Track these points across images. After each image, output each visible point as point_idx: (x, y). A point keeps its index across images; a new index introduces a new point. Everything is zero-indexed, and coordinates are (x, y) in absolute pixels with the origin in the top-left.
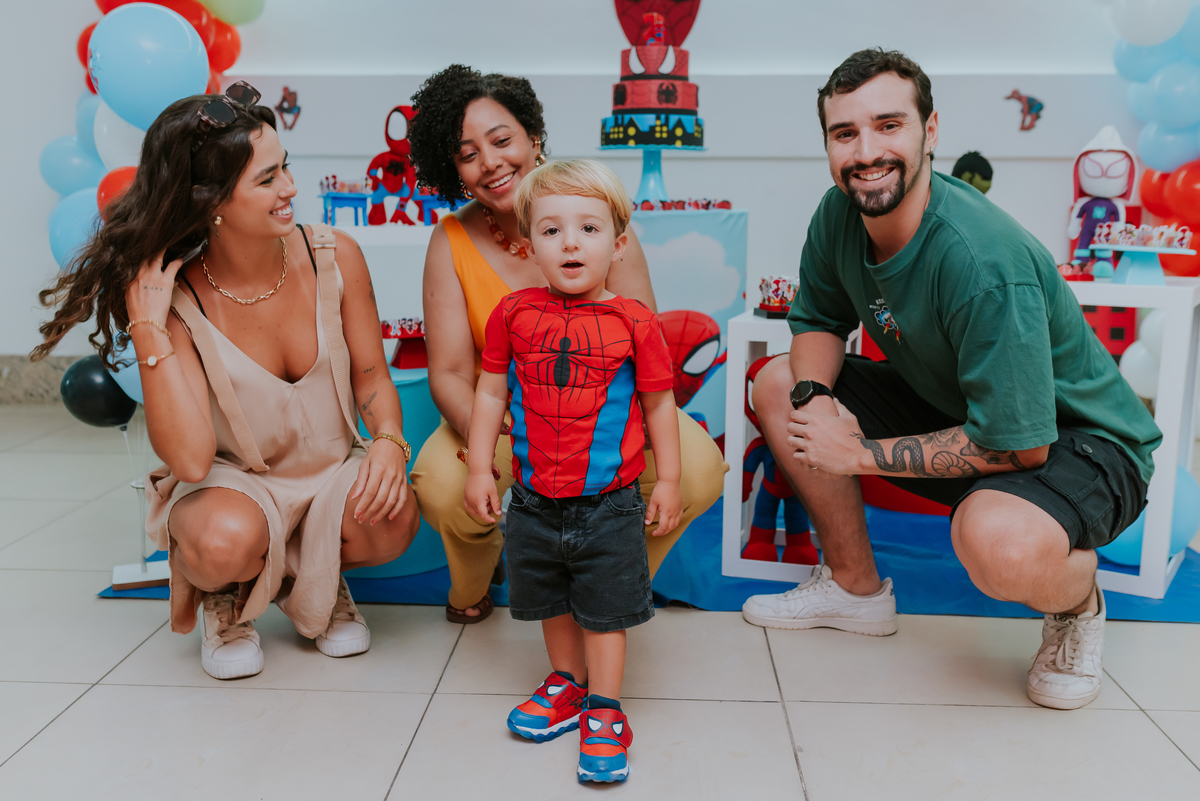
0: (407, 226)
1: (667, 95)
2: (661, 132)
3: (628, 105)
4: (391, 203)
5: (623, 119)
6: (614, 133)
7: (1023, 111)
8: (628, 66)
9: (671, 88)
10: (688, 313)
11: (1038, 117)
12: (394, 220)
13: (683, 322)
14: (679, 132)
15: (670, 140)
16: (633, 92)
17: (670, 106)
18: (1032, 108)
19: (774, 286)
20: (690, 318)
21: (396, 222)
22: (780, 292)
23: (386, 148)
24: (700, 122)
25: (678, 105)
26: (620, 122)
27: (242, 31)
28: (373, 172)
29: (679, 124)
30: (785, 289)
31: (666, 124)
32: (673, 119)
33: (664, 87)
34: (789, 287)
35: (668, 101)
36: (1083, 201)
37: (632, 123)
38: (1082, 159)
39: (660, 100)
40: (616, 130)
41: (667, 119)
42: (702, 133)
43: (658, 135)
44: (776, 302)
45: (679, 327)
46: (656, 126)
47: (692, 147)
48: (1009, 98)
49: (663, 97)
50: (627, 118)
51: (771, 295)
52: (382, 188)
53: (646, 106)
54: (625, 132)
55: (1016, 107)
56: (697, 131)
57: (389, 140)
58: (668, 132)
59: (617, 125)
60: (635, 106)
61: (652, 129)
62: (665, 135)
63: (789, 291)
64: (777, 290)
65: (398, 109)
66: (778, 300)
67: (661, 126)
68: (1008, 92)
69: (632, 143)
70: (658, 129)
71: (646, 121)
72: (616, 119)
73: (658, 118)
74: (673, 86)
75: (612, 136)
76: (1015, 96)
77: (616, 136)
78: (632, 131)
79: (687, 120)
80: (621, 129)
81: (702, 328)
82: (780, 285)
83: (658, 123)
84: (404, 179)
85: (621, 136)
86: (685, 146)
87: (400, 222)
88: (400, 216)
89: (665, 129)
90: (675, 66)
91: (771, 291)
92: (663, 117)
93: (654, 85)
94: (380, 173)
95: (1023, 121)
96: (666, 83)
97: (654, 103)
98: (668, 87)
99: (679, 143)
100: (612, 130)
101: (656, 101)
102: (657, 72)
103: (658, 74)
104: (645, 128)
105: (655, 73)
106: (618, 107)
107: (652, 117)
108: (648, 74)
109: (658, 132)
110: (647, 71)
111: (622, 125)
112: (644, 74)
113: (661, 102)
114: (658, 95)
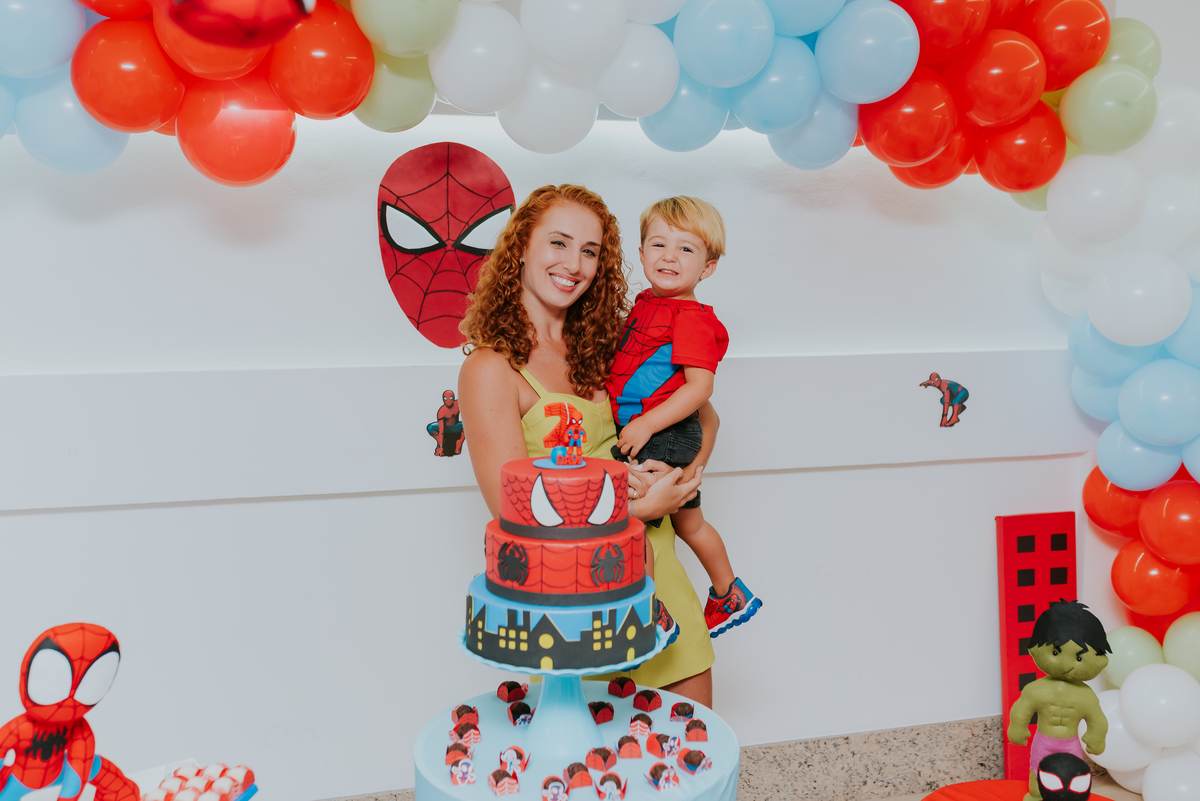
1: (608, 567)
2: (603, 640)
3: (534, 587)
5: (527, 615)
7: (942, 401)
8: (528, 509)
11: (964, 408)
14: (631, 633)
15: (617, 651)
16: (542, 563)
17: (613, 586)
18: (955, 398)
23: (21, 715)
25: (626, 579)
26: (520, 622)
29: (633, 618)
31: (612, 625)
32: (624, 607)
33: (600, 553)
35: (608, 577)
37: (545, 625)
39: (595, 578)
40: (512, 634)
41: (613, 613)
43: (597, 647)
46: (594, 630)
48: (926, 385)
49: (601, 573)
50: (537, 613)
53: (570, 589)
54: (533, 640)
55: (936, 394)
57: (29, 705)
58: (614, 639)
60: (548, 590)
61: (587, 637)
62: (609, 645)
65: (45, 642)
67: (603, 629)
68: (926, 379)
69: (548, 664)
70: (597, 635)
71: (571, 622)
74: (613, 544)
76: (934, 381)
77: (512, 645)
78: (546, 641)
79: (642, 602)
80: (524, 635)
83: (597, 624)
84: (68, 751)
85: (524, 647)
89: (609, 633)
90: (615, 507)
93: (583, 547)
95: (944, 415)
96: (604, 545)
98: (606, 552)
99: (631, 652)
100: (503, 633)
101: (588, 582)
102: (587, 522)
103: (588, 526)
104: (571, 636)
105: (582, 526)
106: (508, 583)
107: (589, 610)
108: (569, 527)
109: (597, 641)
110: (568, 522)
111: (526, 627)
112: (562, 527)
113: (599, 583)
114: (593, 569)
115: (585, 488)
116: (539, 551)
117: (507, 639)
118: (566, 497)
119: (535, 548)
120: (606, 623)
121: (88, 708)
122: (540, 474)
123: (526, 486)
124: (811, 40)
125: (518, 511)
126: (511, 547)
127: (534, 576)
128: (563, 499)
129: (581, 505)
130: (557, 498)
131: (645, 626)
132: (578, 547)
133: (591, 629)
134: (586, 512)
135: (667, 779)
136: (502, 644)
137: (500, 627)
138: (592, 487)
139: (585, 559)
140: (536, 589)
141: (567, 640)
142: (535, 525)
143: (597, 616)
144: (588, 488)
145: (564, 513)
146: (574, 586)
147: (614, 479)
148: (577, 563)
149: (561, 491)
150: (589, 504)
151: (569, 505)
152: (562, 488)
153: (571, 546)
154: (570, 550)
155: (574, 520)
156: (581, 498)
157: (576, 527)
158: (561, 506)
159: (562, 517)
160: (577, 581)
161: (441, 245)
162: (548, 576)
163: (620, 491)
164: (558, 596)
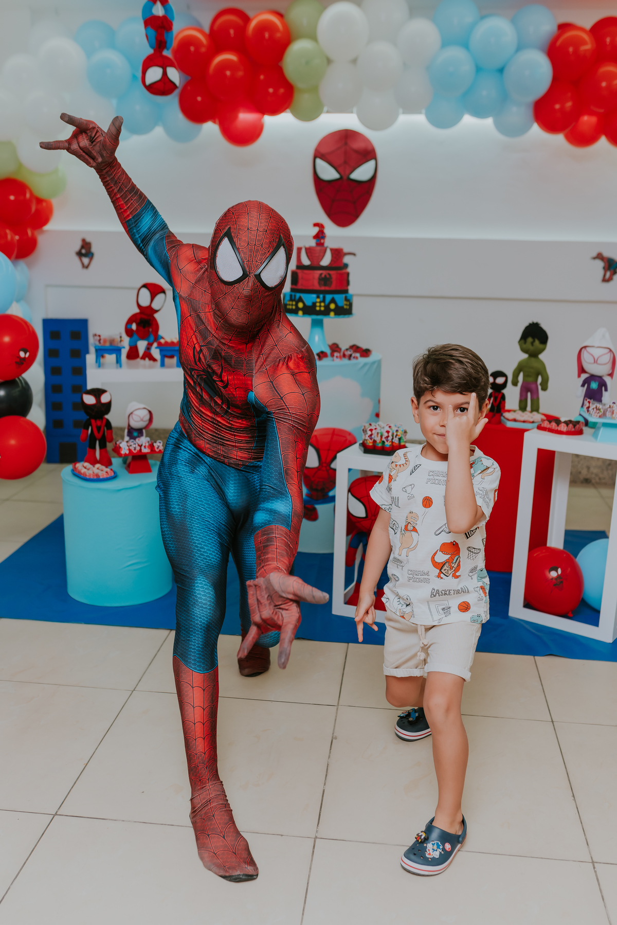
0: (151, 362)
1: (324, 280)
2: (320, 306)
3: (299, 287)
4: (142, 345)
5: (295, 296)
6: (289, 305)
8: (300, 259)
9: (328, 276)
10: (334, 430)
12: (143, 358)
13: (330, 436)
14: (332, 306)
15: (326, 312)
16: (303, 278)
17: (327, 288)
18: (611, 266)
19: (369, 433)
20: (336, 433)
21: (144, 359)
22: (373, 436)
23: (137, 310)
24: (348, 298)
25: (333, 287)
26: (293, 298)
27: (55, 202)
28: (129, 326)
29: (333, 301)
30: (376, 434)
31: (324, 301)
32: (329, 297)
33: (323, 276)
34: (378, 433)
35: (325, 285)
36: (584, 376)
37: (300, 300)
38: (583, 350)
39: (320, 284)
40: (291, 303)
41: (324, 298)
42: (351, 305)
43: (318, 308)
44: (370, 443)
45: (327, 439)
46: (316, 302)
47: (341, 316)
48: (594, 258)
49: (323, 283)
50: (298, 295)
51: (367, 438)
52: (135, 336)
53: (311, 288)
54: (296, 305)
56: (346, 305)
57: (139, 306)
58: (325, 306)
59: (291, 300)
60: (303, 288)
61: (314, 304)
62: (322, 309)
63: (378, 436)
64: (371, 435)
65: (145, 286)
66: (371, 441)
67: (320, 302)
68: (594, 254)
69: (300, 313)
70: (318, 304)
71: (309, 299)
72: (291, 296)
73: (318, 297)
74: (329, 274)
75: (288, 307)
76: (599, 257)
77: (290, 307)
78: (301, 305)
79: (340, 298)
80: (294, 303)
81: (344, 439)
82: (374, 432)
83: (318, 300)
84: (151, 330)
85: (294, 307)
86: (337, 316)
87: (147, 359)
88: (148, 355)
89: (323, 304)
90: (332, 261)
91: (367, 436)
92: (321, 296)
93: (317, 273)
94: (134, 327)
95: (604, 275)
96: (324, 272)
97: (317, 286)
98: (325, 276)
99: (332, 314)
102: (319, 265)
104: (309, 303)
105: (317, 266)
107: (314, 296)
108: (313, 266)
109: (318, 306)
110: (312, 264)
112: (310, 266)
115: (319, 252)
118: (313, 255)
119: (301, 274)
120: (321, 300)
121: (156, 311)
124: (501, 70)
127: (300, 283)
129: (317, 258)
130: (309, 255)
131: (340, 306)
132: (315, 273)
134: (319, 261)
135: (337, 357)
138: (322, 251)
139: (317, 277)
142: (302, 266)
145: (312, 260)
148: (313, 278)
150: (320, 258)
151: (313, 258)
153: (313, 272)
154: (312, 274)
155: (315, 263)
157: (315, 266)
158: (310, 258)
159: (311, 262)
160: (313, 286)
161: (341, 178)
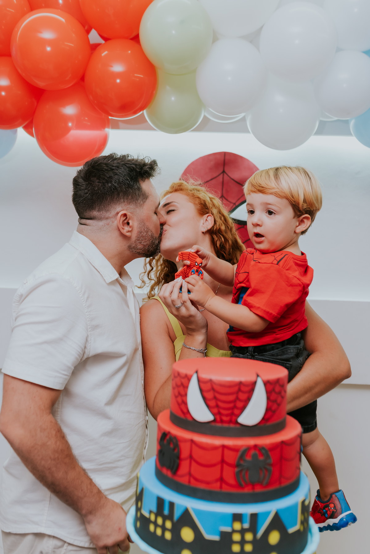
2: (243, 542)
5: (172, 505)
8: (185, 403)
14: (274, 537)
16: (191, 457)
26: (166, 512)
29: (277, 523)
31: (253, 528)
37: (187, 518)
40: (160, 521)
43: (236, 548)
46: (234, 531)
50: (181, 502)
54: (176, 531)
58: (254, 542)
59: (159, 512)
61: (226, 537)
62: (248, 548)
67: (243, 532)
70: (237, 537)
77: (159, 532)
78: (188, 535)
80: (168, 525)
83: (237, 526)
85: (168, 536)
89: (249, 537)
93: (232, 444)
100: (153, 518)
101: (232, 481)
102: (237, 423)
103: (238, 426)
104: (210, 534)
105: (232, 426)
106: (165, 471)
107: (229, 509)
108: (219, 425)
109: (236, 542)
110: (218, 419)
111: (170, 517)
112: (213, 424)
113: (243, 484)
114: (237, 470)
115: (236, 389)
116: (188, 444)
117: (156, 525)
118: (218, 396)
119: (186, 441)
120: (246, 526)
122: (197, 372)
123: (184, 381)
125: (179, 404)
126: (168, 438)
127: (184, 468)
128: (215, 398)
129: (231, 405)
130: (209, 395)
131: (291, 530)
132: (224, 447)
133: (229, 529)
134: (236, 411)
136: (152, 528)
137: (151, 512)
138: (243, 389)
139: (230, 457)
140: (184, 481)
141: (208, 536)
142: (190, 419)
143: (237, 517)
144: (240, 390)
145: (216, 410)
146: (218, 484)
147: (267, 384)
148: (223, 461)
149: (213, 389)
150: (239, 404)
151: (221, 404)
152: (215, 387)
153: (217, 442)
154: (215, 448)
155: (225, 418)
156: (231, 398)
157: (226, 425)
158: (213, 403)
159: (214, 414)
160: (221, 480)
162: (196, 470)
163: (273, 396)
164: (203, 491)
